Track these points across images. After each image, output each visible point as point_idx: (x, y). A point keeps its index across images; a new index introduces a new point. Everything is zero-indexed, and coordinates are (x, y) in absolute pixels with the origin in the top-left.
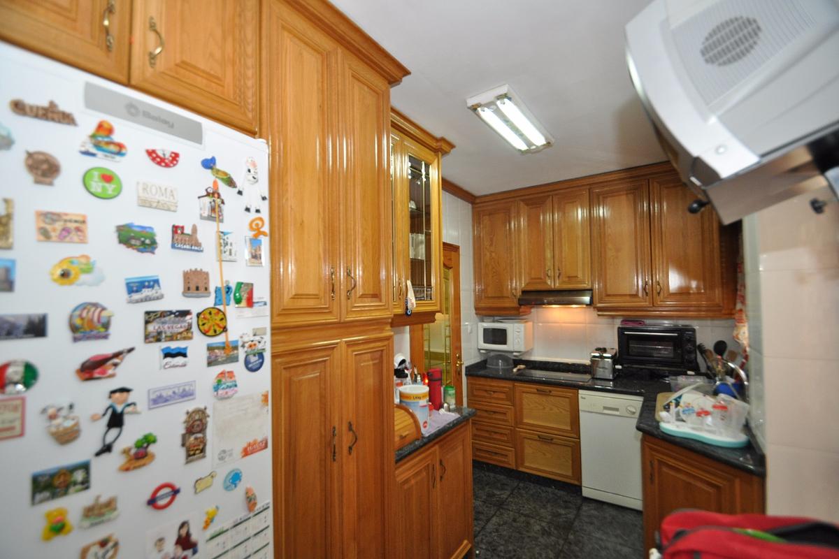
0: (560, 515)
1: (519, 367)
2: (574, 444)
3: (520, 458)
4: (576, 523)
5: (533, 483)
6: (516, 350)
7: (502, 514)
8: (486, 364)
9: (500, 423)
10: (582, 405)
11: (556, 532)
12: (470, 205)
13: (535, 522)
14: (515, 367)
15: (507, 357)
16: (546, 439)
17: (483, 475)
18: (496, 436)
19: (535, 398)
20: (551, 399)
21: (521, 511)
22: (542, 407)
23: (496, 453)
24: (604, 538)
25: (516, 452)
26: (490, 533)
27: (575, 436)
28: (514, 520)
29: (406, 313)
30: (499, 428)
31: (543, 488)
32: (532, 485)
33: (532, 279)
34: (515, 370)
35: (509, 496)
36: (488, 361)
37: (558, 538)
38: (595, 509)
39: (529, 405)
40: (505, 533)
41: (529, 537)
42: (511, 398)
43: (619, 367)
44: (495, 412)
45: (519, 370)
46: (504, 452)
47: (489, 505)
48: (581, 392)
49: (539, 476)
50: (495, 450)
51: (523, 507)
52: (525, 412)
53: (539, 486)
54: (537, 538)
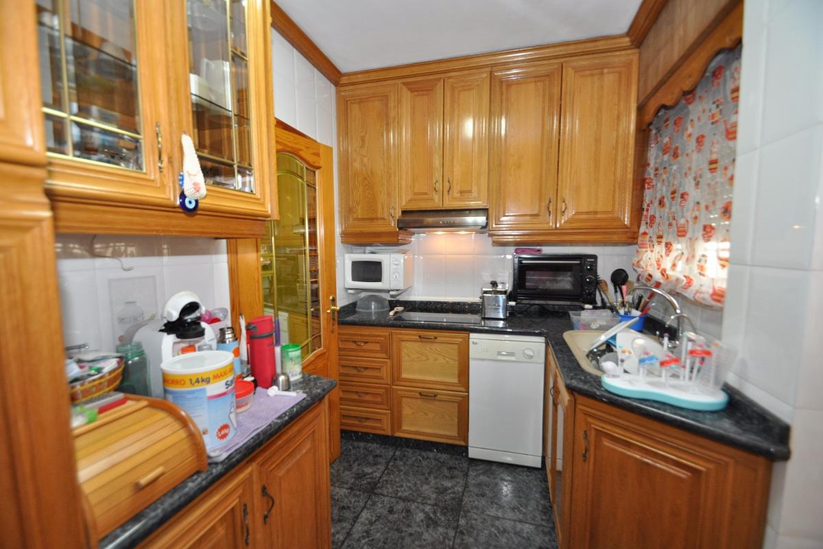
0: (446, 489)
1: (396, 309)
2: (461, 399)
3: (397, 421)
4: (466, 499)
5: (411, 448)
6: (392, 288)
7: (374, 504)
8: (355, 307)
9: (373, 380)
10: (474, 352)
11: (443, 518)
12: (333, 87)
13: (417, 508)
14: (392, 309)
15: (381, 298)
16: (427, 395)
17: (350, 447)
18: (368, 398)
19: (417, 346)
20: (435, 346)
21: (399, 494)
22: (424, 358)
23: (368, 419)
24: (500, 514)
25: (392, 414)
26: (359, 540)
27: (463, 389)
28: (391, 511)
29: (183, 205)
30: (371, 387)
31: (424, 454)
32: (411, 451)
33: (415, 194)
34: (391, 313)
35: (383, 473)
36: (358, 303)
37: (447, 528)
38: (484, 473)
39: (409, 356)
40: (378, 535)
41: (411, 535)
42: (386, 349)
43: (513, 303)
44: (366, 368)
45: (396, 313)
46: (378, 417)
47: (358, 493)
48: (472, 335)
49: (419, 440)
50: (364, 415)
51: (402, 486)
52: (405, 365)
53: (418, 452)
54: (421, 534)
